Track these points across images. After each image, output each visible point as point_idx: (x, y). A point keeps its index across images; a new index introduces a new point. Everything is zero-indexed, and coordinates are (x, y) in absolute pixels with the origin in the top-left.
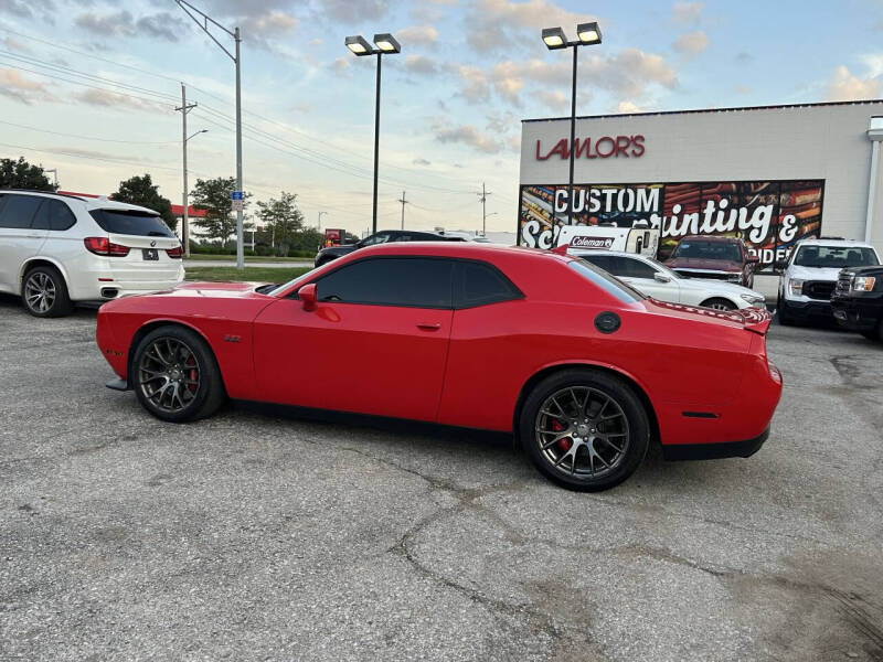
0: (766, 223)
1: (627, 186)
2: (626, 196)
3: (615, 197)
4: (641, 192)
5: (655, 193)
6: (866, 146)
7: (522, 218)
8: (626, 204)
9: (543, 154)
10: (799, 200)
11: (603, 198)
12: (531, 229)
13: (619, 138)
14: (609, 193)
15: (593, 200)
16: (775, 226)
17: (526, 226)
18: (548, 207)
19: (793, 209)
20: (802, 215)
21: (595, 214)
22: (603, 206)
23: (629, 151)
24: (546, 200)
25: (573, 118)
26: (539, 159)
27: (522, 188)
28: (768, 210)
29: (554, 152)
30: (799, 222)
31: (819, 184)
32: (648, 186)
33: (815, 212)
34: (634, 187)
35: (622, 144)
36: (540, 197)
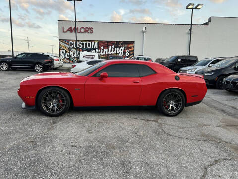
0: (123, 51)
1: (89, 41)
2: (89, 44)
3: (86, 44)
4: (93, 43)
5: (96, 43)
6: (142, 34)
7: (60, 49)
8: (89, 46)
9: (65, 31)
10: (130, 46)
11: (83, 44)
12: (63, 52)
13: (86, 28)
14: (85, 43)
15: (80, 45)
16: (125, 52)
17: (61, 51)
18: (68, 46)
19: (128, 48)
20: (130, 50)
21: (81, 48)
22: (83, 46)
23: (89, 31)
24: (67, 44)
25: (75, 21)
26: (64, 32)
27: (59, 40)
28: (123, 48)
29: (68, 30)
30: (130, 52)
31: (133, 43)
32: (94, 41)
33: (133, 49)
34: (91, 41)
35: (87, 30)
36: (65, 43)
